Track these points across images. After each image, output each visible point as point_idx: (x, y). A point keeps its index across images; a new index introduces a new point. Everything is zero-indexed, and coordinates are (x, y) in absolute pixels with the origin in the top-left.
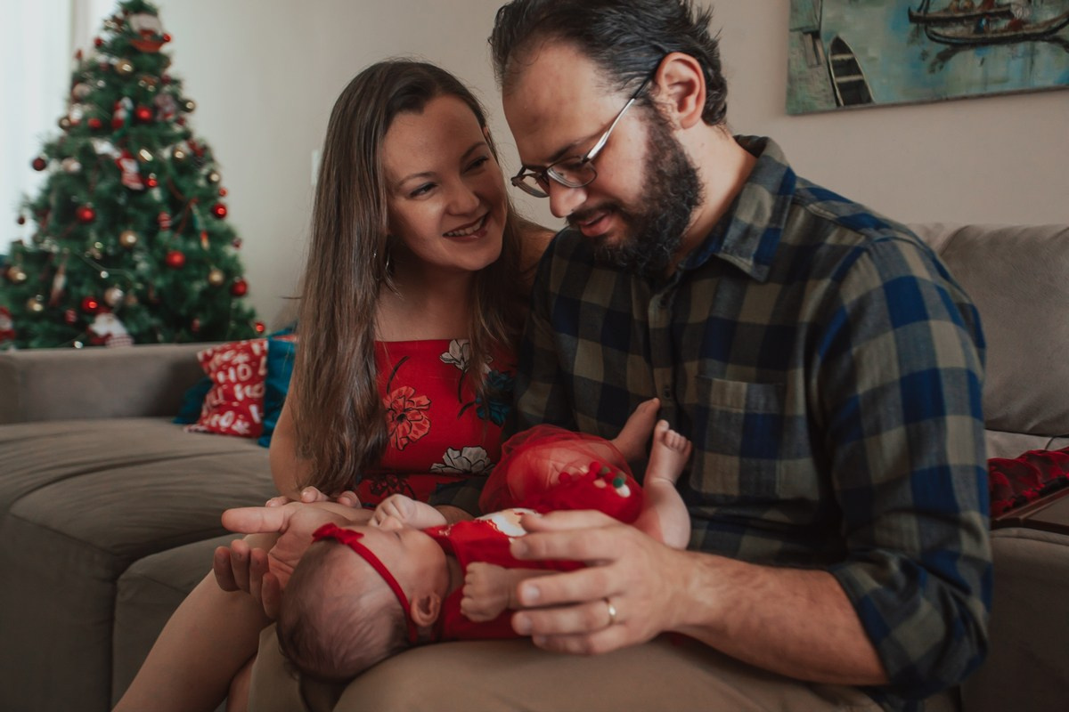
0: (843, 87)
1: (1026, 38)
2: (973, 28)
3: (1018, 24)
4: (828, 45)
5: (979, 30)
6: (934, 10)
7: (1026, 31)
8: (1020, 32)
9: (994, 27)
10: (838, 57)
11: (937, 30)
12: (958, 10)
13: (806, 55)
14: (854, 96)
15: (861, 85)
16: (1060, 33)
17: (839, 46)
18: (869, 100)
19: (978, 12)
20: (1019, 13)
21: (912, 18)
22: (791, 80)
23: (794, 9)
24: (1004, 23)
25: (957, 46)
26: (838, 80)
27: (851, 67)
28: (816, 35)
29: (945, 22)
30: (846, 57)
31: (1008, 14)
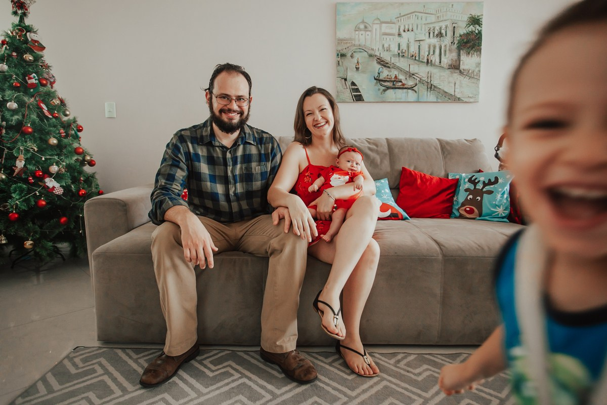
0: (355, 95)
1: (406, 88)
2: (392, 84)
3: (403, 85)
4: (350, 83)
5: (394, 85)
6: (381, 78)
7: (406, 86)
8: (404, 87)
9: (397, 84)
10: (353, 87)
11: (382, 83)
12: (388, 78)
13: (343, 85)
14: (359, 98)
15: (361, 95)
16: (414, 88)
17: (353, 84)
18: (363, 100)
19: (393, 80)
20: (404, 82)
21: (375, 79)
22: (338, 92)
23: (338, 71)
24: (400, 84)
25: (388, 88)
26: (353, 94)
27: (357, 90)
28: (346, 80)
29: (385, 81)
30: (356, 87)
31: (401, 81)
